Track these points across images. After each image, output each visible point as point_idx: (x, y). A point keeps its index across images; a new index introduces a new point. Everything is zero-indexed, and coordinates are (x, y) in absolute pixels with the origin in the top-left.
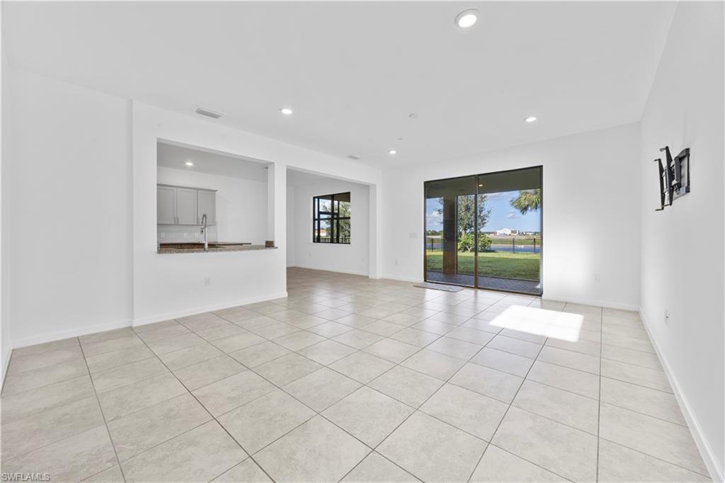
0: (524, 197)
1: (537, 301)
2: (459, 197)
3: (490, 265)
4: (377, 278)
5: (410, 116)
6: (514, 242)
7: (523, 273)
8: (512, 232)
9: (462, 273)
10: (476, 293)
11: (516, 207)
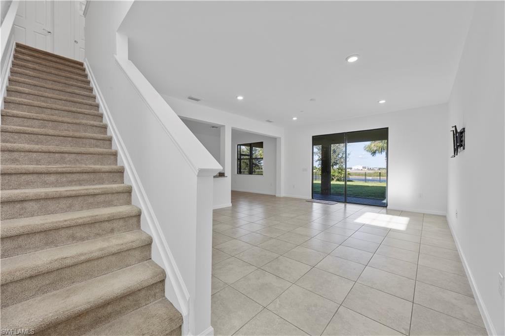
0: (373, 145)
1: (384, 210)
2: (332, 145)
3: (351, 189)
4: (282, 196)
5: (311, 100)
6: (365, 175)
7: (374, 195)
8: (363, 168)
9: (333, 194)
10: (345, 206)
11: (367, 151)
